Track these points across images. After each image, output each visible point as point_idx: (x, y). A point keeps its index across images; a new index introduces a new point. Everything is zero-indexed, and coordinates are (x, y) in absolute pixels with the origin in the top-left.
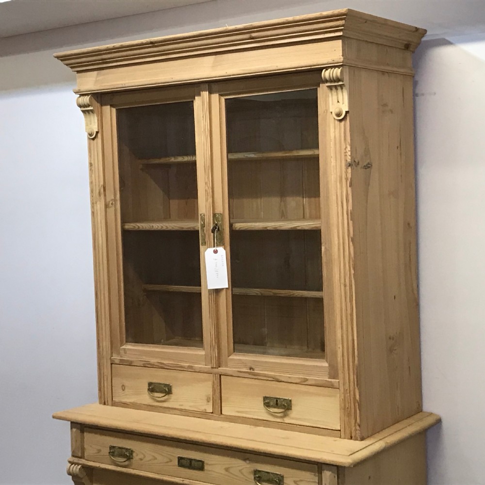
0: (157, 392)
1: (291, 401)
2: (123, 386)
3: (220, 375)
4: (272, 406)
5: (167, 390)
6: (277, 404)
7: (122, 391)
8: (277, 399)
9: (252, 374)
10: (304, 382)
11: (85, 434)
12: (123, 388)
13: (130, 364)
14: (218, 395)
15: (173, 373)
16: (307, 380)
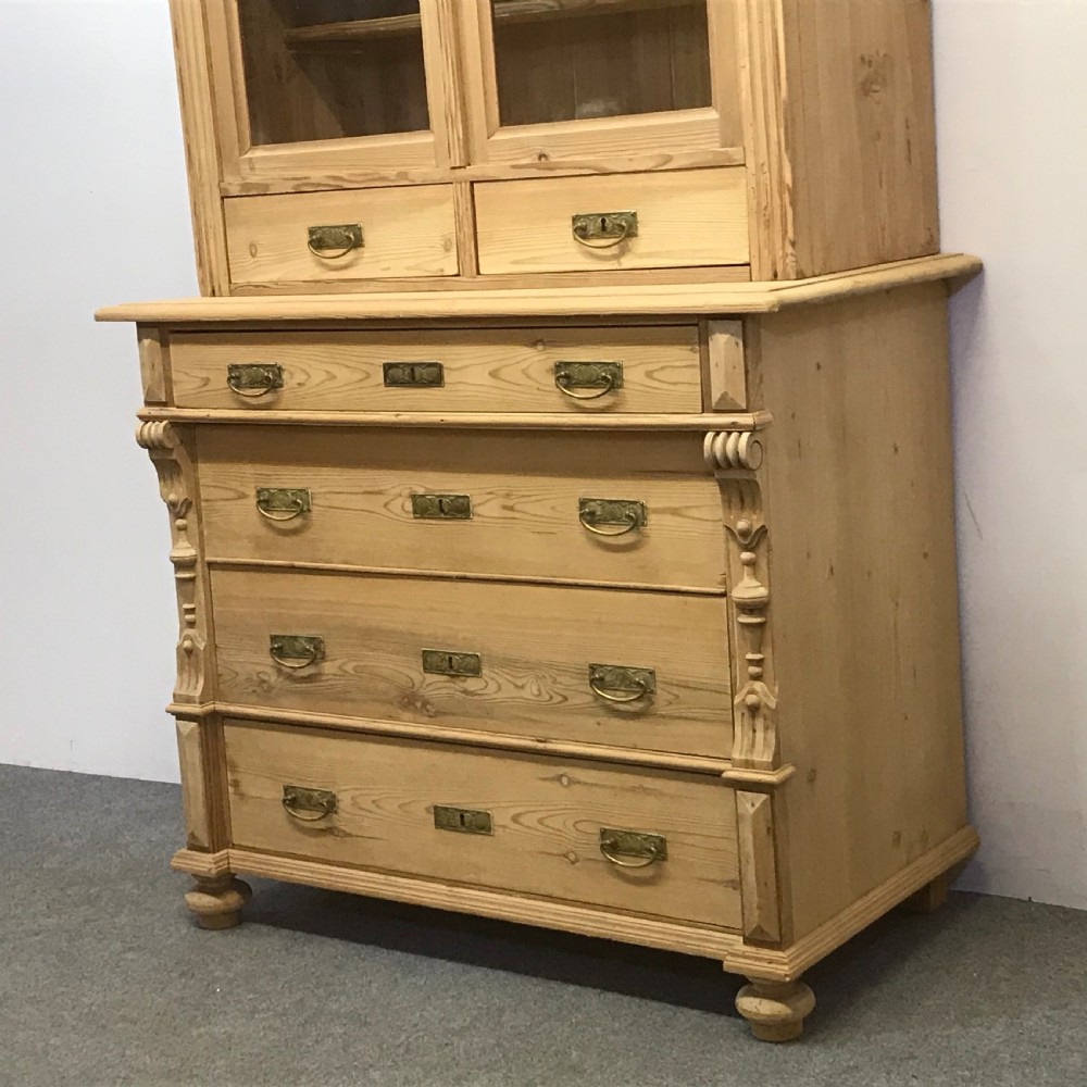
0: (329, 247)
1: (634, 215)
2: (252, 245)
3: (472, 183)
4: (593, 235)
5: (352, 239)
6: (604, 228)
7: (250, 257)
8: (603, 217)
9: (544, 168)
10: (663, 165)
11: (172, 348)
12: (253, 250)
13: (263, 192)
14: (468, 230)
15: (364, 198)
16: (669, 159)
